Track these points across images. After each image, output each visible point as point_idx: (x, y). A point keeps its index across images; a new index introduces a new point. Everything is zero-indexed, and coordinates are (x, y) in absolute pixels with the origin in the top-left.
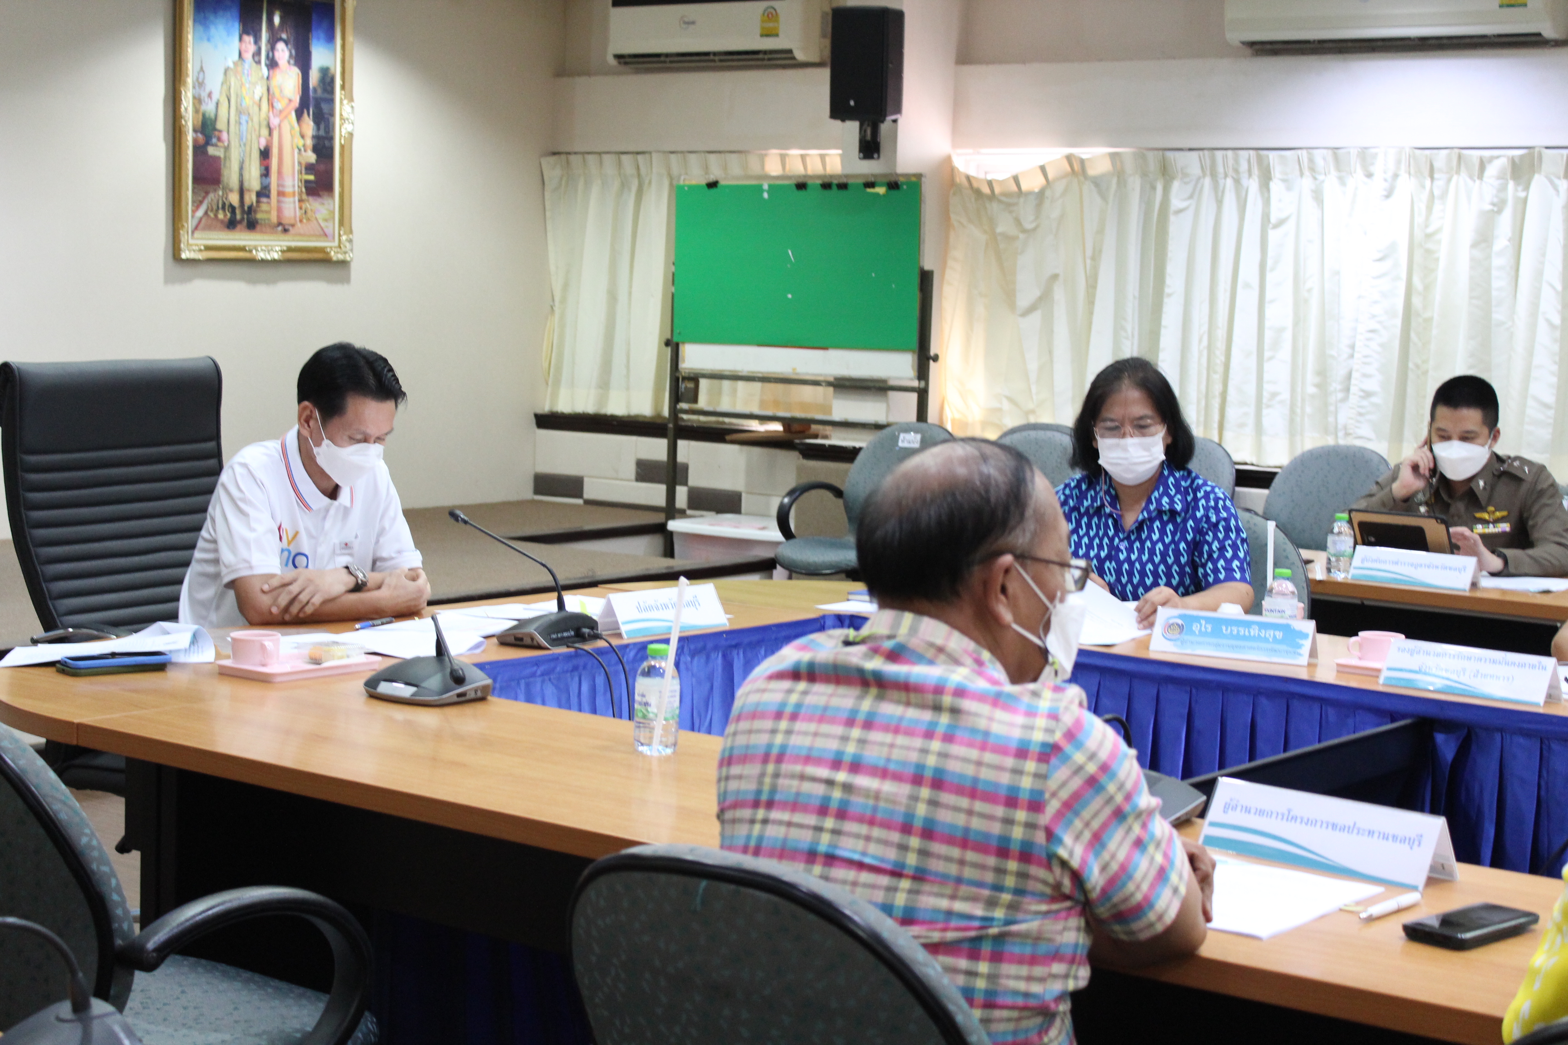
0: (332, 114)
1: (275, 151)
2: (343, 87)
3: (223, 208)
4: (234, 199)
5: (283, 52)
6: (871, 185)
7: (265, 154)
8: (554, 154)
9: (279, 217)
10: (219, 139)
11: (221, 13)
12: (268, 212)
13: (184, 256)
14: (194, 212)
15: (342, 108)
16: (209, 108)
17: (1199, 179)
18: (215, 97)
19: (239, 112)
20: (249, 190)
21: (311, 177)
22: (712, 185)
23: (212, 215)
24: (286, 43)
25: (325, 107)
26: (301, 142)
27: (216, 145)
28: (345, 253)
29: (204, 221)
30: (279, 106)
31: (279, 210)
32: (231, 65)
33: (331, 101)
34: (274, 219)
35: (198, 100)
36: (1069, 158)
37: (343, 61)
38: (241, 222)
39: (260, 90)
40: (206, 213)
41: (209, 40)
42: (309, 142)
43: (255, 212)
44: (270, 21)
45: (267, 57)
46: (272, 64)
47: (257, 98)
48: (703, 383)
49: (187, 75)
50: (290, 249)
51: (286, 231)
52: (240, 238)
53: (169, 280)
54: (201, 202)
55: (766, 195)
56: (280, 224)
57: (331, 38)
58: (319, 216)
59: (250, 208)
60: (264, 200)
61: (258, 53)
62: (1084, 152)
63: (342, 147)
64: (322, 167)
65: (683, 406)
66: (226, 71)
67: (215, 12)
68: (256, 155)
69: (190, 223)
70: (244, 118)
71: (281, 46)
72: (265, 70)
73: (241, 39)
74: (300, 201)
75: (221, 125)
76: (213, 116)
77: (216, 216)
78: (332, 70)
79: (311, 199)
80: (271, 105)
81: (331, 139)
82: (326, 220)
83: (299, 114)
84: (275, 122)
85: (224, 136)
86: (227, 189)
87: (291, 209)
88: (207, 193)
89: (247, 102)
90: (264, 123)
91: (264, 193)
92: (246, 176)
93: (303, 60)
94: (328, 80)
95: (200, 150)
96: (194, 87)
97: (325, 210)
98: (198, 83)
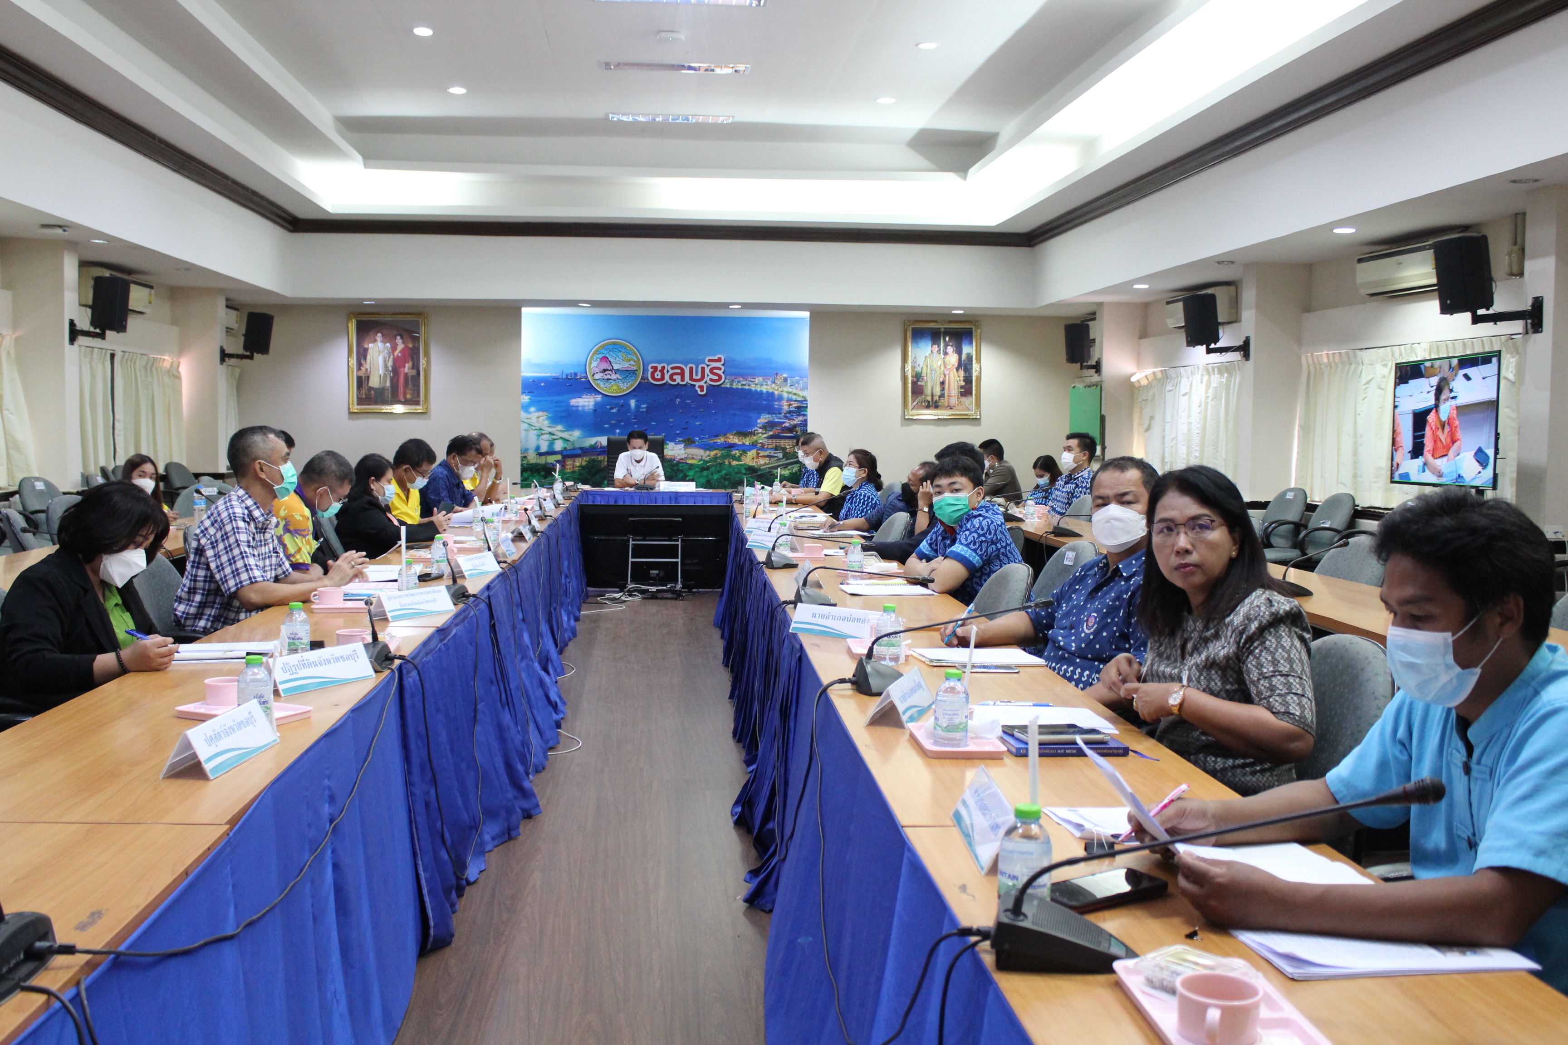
1: (947, 382)
3: (925, 401)
4: (929, 398)
5: (950, 349)
6: (1094, 385)
7: (943, 383)
9: (948, 404)
10: (923, 379)
11: (923, 339)
13: (907, 418)
14: (912, 404)
15: (975, 366)
16: (918, 369)
18: (921, 366)
19: (931, 370)
20: (935, 396)
24: (952, 346)
25: (969, 367)
26: (958, 379)
27: (921, 381)
28: (977, 416)
29: (916, 406)
30: (949, 367)
31: (949, 402)
32: (928, 355)
34: (946, 404)
35: (913, 368)
36: (1154, 372)
38: (932, 406)
39: (940, 362)
40: (917, 404)
41: (918, 348)
42: (962, 378)
43: (938, 403)
44: (944, 339)
46: (946, 353)
47: (939, 365)
49: (908, 360)
51: (951, 409)
53: (902, 425)
56: (949, 406)
57: (971, 343)
59: (936, 401)
60: (942, 398)
61: (939, 350)
62: (1156, 370)
63: (977, 379)
64: (967, 387)
66: (926, 357)
67: (921, 338)
68: (938, 384)
69: (910, 407)
70: (933, 372)
71: (949, 347)
72: (942, 356)
73: (932, 347)
74: (958, 398)
75: (923, 375)
80: (945, 366)
82: (969, 405)
83: (957, 369)
84: (947, 372)
85: (925, 378)
86: (926, 396)
87: (954, 401)
89: (935, 366)
90: (942, 373)
91: (942, 396)
92: (934, 391)
93: (959, 352)
95: (914, 383)
96: (912, 363)
97: (970, 401)
98: (914, 362)
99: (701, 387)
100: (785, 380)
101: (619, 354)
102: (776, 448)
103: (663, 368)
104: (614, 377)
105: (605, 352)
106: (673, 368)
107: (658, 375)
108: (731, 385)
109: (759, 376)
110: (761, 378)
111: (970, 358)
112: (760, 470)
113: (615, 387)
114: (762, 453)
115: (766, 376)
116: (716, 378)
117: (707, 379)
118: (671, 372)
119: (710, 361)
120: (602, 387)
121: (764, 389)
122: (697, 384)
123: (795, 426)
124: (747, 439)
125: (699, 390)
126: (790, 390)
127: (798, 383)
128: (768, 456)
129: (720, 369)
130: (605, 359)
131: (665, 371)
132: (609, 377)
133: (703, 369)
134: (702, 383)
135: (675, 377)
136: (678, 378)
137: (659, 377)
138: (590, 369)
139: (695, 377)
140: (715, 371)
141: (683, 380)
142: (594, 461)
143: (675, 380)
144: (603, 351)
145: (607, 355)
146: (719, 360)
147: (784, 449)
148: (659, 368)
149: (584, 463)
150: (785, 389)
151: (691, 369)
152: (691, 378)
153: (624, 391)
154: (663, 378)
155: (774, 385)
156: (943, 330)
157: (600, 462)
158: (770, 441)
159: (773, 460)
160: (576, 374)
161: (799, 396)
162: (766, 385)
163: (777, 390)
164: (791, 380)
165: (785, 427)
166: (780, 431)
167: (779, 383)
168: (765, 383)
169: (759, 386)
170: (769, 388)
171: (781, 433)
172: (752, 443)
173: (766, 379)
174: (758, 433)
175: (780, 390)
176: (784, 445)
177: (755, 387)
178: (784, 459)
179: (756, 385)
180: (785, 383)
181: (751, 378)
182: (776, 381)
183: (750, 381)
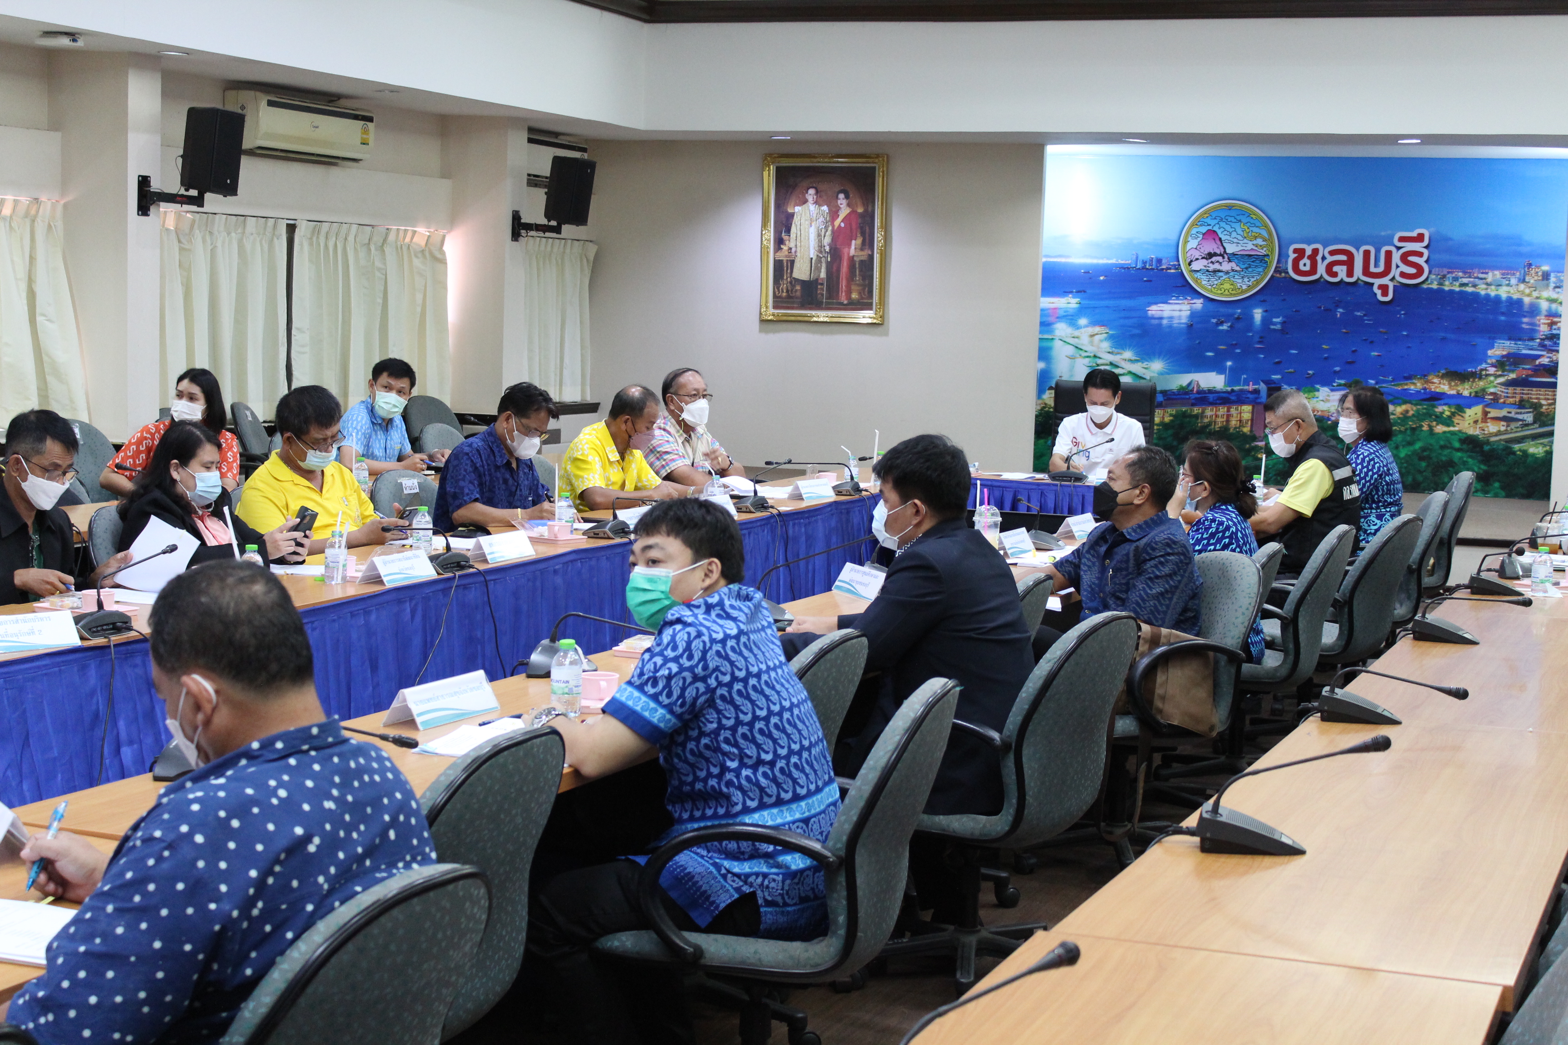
99: (1384, 289)
100: (1546, 276)
101: (1237, 226)
102: (1521, 405)
103: (1315, 252)
104: (1226, 266)
105: (1213, 222)
106: (1332, 253)
107: (1305, 264)
108: (1441, 284)
109: (1494, 268)
110: (1497, 273)
112: (1488, 443)
113: (1227, 286)
114: (1494, 413)
115: (1508, 270)
116: (1412, 271)
117: (1395, 272)
118: (1330, 259)
119: (1402, 239)
120: (1203, 285)
121: (1503, 293)
122: (1377, 282)
124: (1467, 385)
125: (1379, 293)
126: (1554, 296)
128: (1504, 419)
129: (1420, 254)
130: (1211, 234)
131: (1319, 258)
132: (1217, 266)
133: (1389, 254)
134: (1385, 281)
135: (1336, 269)
136: (1341, 271)
137: (1307, 268)
138: (1185, 253)
139: (1372, 269)
140: (1412, 259)
141: (1350, 273)
142: (1184, 415)
143: (1335, 275)
144: (1209, 221)
145: (1216, 229)
146: (1420, 238)
147: (1536, 407)
148: (1309, 252)
149: (1167, 419)
150: (1545, 294)
151: (1367, 254)
152: (1366, 271)
153: (1243, 292)
154: (1313, 270)
155: (1522, 287)
157: (1196, 416)
158: (1511, 390)
159: (1513, 425)
160: (1159, 261)
162: (1508, 285)
163: (1529, 295)
164: (1556, 277)
165: (1541, 365)
166: (1530, 372)
167: (1532, 281)
168: (1505, 282)
169: (1493, 287)
170: (1512, 292)
171: (1532, 376)
172: (1476, 392)
173: (1508, 274)
174: (1487, 375)
175: (1535, 294)
176: (1537, 399)
177: (1487, 289)
178: (1536, 425)
179: (1488, 284)
180: (1545, 282)
181: (1479, 273)
182: (1527, 279)
183: (1477, 278)
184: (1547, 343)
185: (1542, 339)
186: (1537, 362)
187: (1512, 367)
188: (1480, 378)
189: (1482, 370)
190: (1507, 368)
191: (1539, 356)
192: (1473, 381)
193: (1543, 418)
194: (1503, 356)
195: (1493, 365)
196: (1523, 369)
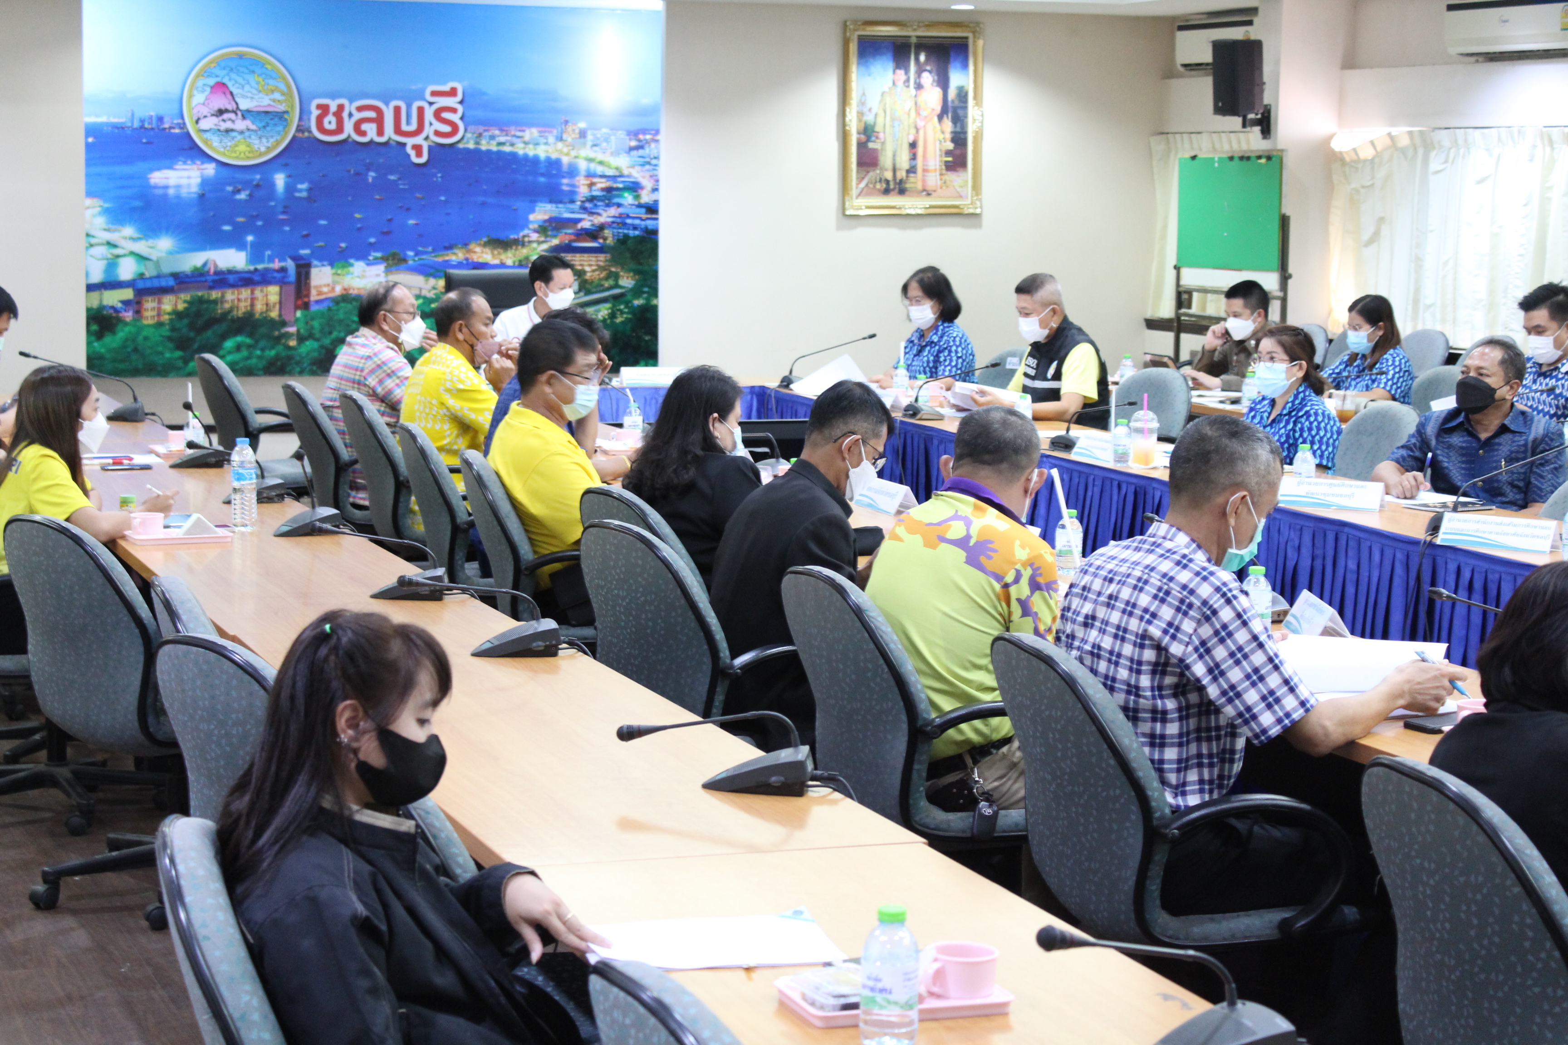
0: (966, 117)
1: (921, 143)
2: (975, 98)
3: (880, 181)
4: (889, 175)
5: (927, 79)
6: (1259, 157)
7: (913, 145)
8: (1162, 133)
9: (923, 185)
10: (877, 138)
11: (878, 57)
12: (916, 182)
13: (848, 213)
14: (858, 184)
15: (972, 111)
16: (869, 118)
17: (1450, 149)
18: (874, 111)
19: (893, 119)
20: (900, 169)
21: (950, 159)
22: (1194, 158)
23: (871, 186)
24: (930, 72)
25: (960, 112)
26: (941, 136)
27: (874, 142)
28: (976, 208)
29: (865, 190)
30: (924, 113)
31: (924, 181)
32: (887, 90)
33: (965, 108)
34: (919, 186)
35: (860, 114)
36: (1389, 134)
37: (975, 82)
38: (893, 190)
39: (910, 104)
40: (867, 185)
41: (869, 75)
42: (948, 136)
43: (905, 183)
44: (917, 59)
45: (915, 83)
46: (919, 87)
47: (907, 110)
48: (1195, 295)
49: (851, 99)
50: (931, 207)
51: (929, 195)
52: (894, 200)
53: (839, 227)
54: (863, 178)
55: (1216, 165)
56: (924, 190)
57: (965, 66)
58: (956, 184)
59: (901, 181)
60: (912, 175)
61: (908, 80)
62: (1395, 131)
63: (974, 138)
64: (958, 152)
65: (1183, 311)
66: (883, 94)
67: (874, 56)
68: (906, 147)
69: (854, 192)
70: (896, 123)
71: (926, 75)
72: (912, 91)
73: (894, 72)
74: (941, 175)
75: (877, 129)
76: (872, 123)
77: (874, 186)
78: (966, 88)
79: (949, 173)
80: (918, 113)
81: (965, 133)
82: (961, 187)
83: (940, 117)
84: (921, 124)
85: (881, 135)
86: (883, 169)
87: (933, 180)
88: (868, 172)
89: (899, 112)
90: (913, 125)
91: (912, 170)
92: (898, 160)
93: (943, 82)
94: (963, 94)
95: (861, 145)
96: (858, 106)
97: (961, 180)
98: (862, 103)
99: (418, 149)
100: (583, 134)
101: (250, 77)
103: (341, 108)
104: (240, 125)
105: (222, 73)
106: (360, 109)
107: (330, 122)
108: (477, 143)
109: (530, 125)
110: (535, 130)
111: (962, 95)
113: (242, 148)
115: (545, 126)
116: (447, 129)
117: (428, 130)
118: (357, 116)
119: (434, 94)
120: (215, 147)
121: (542, 152)
122: (410, 142)
123: (602, 227)
124: (510, 253)
125: (412, 153)
126: (592, 155)
127: (607, 140)
129: (454, 110)
130: (220, 87)
131: (345, 115)
132: (229, 125)
133: (421, 110)
134: (418, 140)
135: (365, 127)
136: (371, 130)
137: (333, 126)
138: (191, 109)
139: (404, 127)
140: (446, 115)
141: (380, 132)
142: (201, 301)
143: (363, 134)
144: (217, 71)
145: (226, 81)
146: (453, 92)
148: (333, 108)
149: (181, 307)
150: (583, 153)
151: (397, 110)
152: (398, 130)
153: (261, 154)
154: (340, 129)
155: (560, 145)
156: (914, 40)
157: (215, 302)
160: (160, 119)
161: (609, 167)
162: (546, 144)
163: (567, 154)
164: (594, 135)
165: (582, 229)
166: (573, 237)
167: (570, 140)
168: (543, 140)
169: (531, 146)
170: (550, 150)
171: (575, 241)
172: (520, 261)
173: (545, 132)
174: (530, 242)
175: (573, 153)
176: (581, 265)
177: (524, 148)
178: (582, 294)
179: (526, 143)
180: (582, 140)
181: (516, 130)
182: (565, 137)
183: (515, 136)
184: (588, 205)
185: (583, 202)
186: (579, 226)
187: (555, 233)
188: (523, 245)
189: (524, 236)
190: (550, 233)
191: (579, 220)
192: (516, 249)
193: (588, 286)
194: (545, 221)
195: (536, 231)
196: (566, 234)
